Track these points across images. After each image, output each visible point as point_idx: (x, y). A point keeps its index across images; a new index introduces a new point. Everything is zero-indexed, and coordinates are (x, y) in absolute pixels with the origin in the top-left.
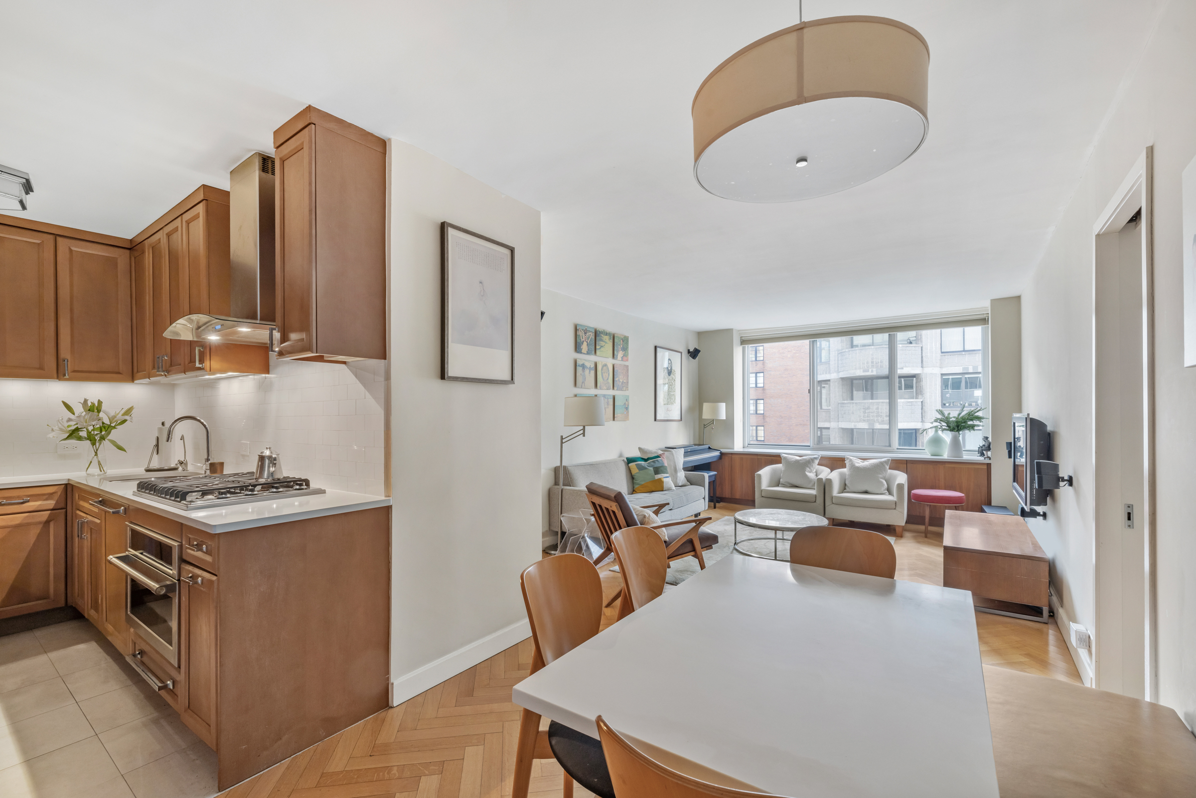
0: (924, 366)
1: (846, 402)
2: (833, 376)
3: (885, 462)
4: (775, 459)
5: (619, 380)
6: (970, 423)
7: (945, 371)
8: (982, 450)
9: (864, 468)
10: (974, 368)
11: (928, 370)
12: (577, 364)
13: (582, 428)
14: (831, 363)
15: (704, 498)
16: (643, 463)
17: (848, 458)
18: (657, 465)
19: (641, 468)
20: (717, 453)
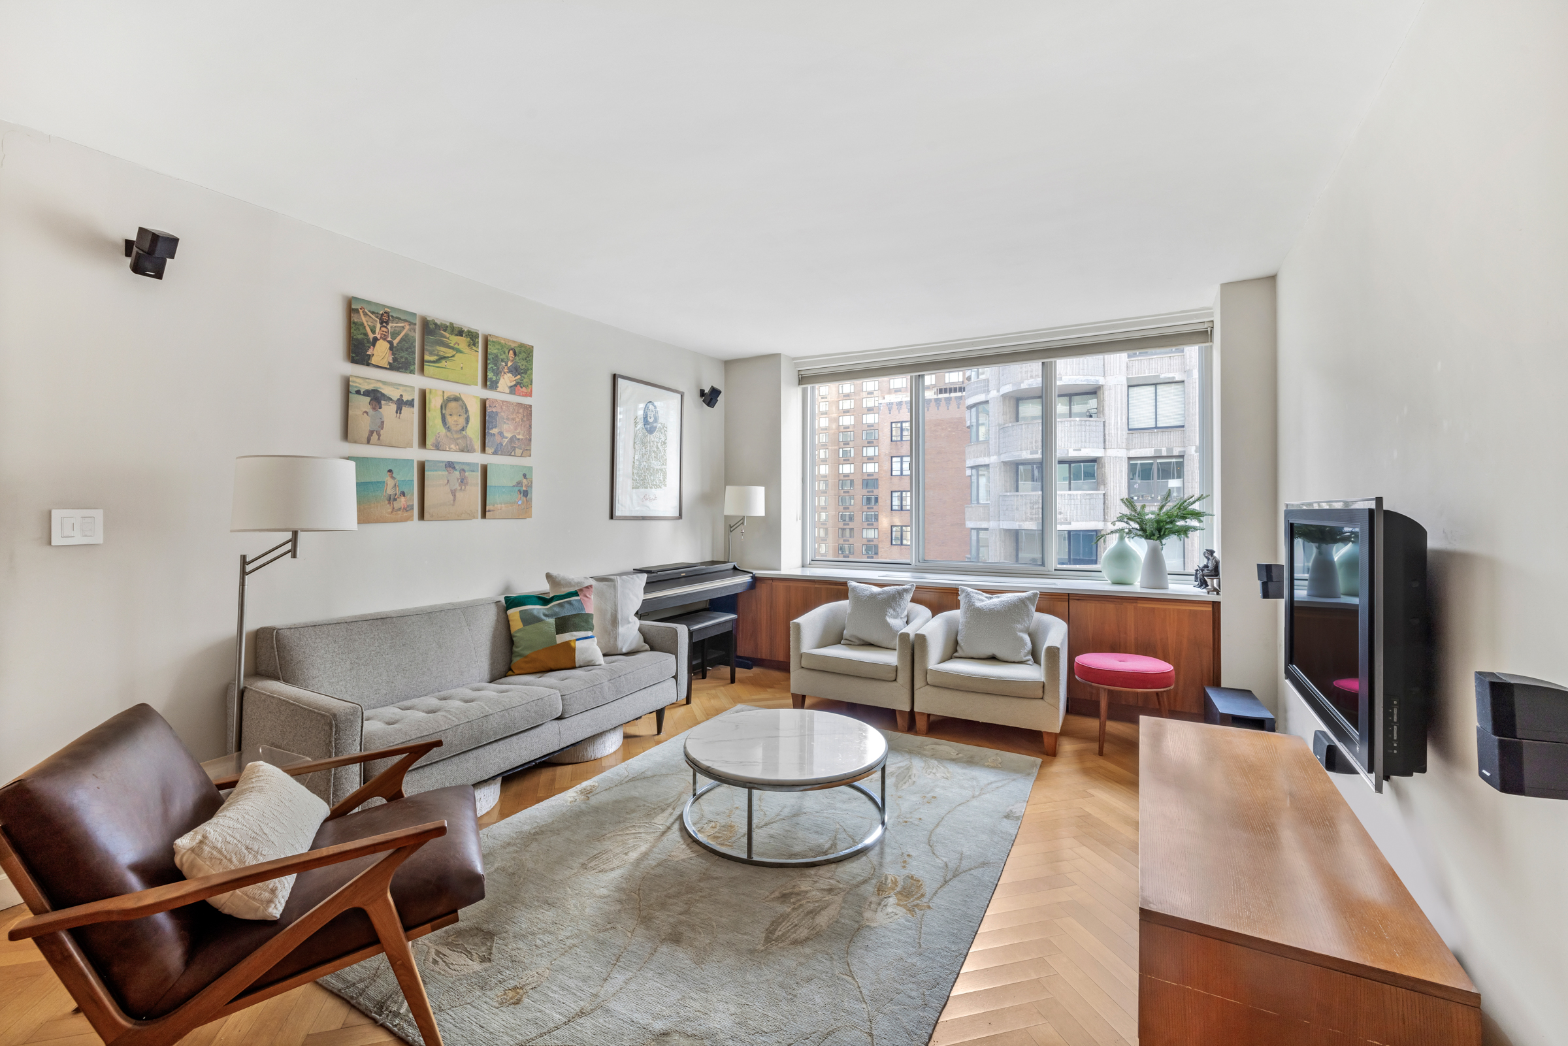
0: (1107, 447)
1: (1008, 494)
2: (993, 459)
3: (1029, 598)
4: (837, 589)
5: (501, 434)
6: (1180, 523)
7: (1133, 454)
8: (1203, 576)
9: (990, 610)
10: (1170, 450)
11: (1111, 453)
12: (353, 390)
13: (289, 535)
14: (990, 442)
15: (676, 677)
16: (536, 608)
17: (963, 591)
18: (567, 612)
19: (529, 619)
20: (745, 579)
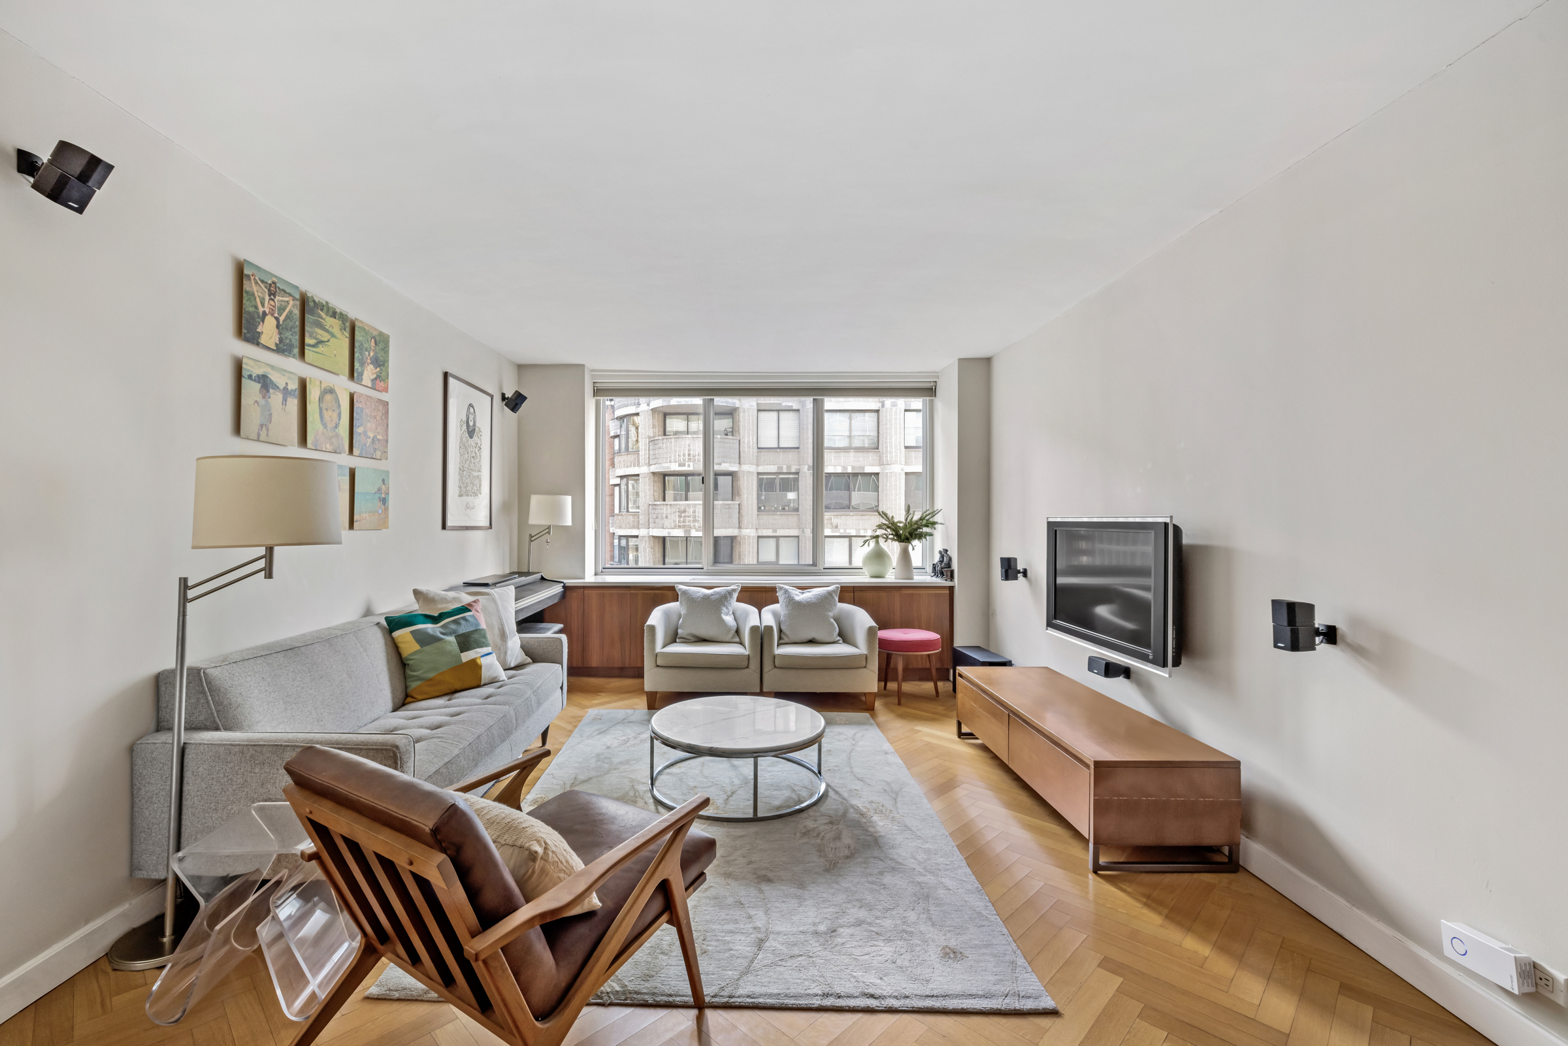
0: (742, 463)
1: (658, 503)
3: (834, 591)
5: (365, 432)
7: (761, 469)
8: (942, 568)
9: (808, 602)
11: (745, 468)
12: (245, 373)
13: (262, 551)
15: (562, 688)
16: (429, 627)
17: (781, 588)
18: (463, 629)
19: (424, 640)
20: (558, 589)
